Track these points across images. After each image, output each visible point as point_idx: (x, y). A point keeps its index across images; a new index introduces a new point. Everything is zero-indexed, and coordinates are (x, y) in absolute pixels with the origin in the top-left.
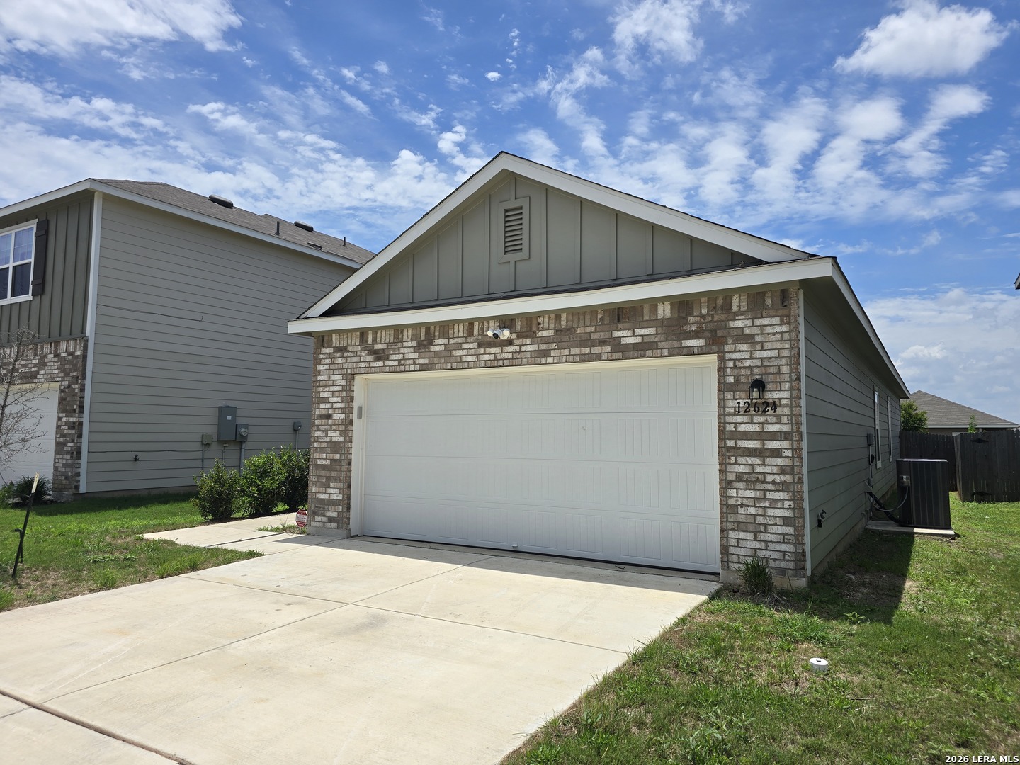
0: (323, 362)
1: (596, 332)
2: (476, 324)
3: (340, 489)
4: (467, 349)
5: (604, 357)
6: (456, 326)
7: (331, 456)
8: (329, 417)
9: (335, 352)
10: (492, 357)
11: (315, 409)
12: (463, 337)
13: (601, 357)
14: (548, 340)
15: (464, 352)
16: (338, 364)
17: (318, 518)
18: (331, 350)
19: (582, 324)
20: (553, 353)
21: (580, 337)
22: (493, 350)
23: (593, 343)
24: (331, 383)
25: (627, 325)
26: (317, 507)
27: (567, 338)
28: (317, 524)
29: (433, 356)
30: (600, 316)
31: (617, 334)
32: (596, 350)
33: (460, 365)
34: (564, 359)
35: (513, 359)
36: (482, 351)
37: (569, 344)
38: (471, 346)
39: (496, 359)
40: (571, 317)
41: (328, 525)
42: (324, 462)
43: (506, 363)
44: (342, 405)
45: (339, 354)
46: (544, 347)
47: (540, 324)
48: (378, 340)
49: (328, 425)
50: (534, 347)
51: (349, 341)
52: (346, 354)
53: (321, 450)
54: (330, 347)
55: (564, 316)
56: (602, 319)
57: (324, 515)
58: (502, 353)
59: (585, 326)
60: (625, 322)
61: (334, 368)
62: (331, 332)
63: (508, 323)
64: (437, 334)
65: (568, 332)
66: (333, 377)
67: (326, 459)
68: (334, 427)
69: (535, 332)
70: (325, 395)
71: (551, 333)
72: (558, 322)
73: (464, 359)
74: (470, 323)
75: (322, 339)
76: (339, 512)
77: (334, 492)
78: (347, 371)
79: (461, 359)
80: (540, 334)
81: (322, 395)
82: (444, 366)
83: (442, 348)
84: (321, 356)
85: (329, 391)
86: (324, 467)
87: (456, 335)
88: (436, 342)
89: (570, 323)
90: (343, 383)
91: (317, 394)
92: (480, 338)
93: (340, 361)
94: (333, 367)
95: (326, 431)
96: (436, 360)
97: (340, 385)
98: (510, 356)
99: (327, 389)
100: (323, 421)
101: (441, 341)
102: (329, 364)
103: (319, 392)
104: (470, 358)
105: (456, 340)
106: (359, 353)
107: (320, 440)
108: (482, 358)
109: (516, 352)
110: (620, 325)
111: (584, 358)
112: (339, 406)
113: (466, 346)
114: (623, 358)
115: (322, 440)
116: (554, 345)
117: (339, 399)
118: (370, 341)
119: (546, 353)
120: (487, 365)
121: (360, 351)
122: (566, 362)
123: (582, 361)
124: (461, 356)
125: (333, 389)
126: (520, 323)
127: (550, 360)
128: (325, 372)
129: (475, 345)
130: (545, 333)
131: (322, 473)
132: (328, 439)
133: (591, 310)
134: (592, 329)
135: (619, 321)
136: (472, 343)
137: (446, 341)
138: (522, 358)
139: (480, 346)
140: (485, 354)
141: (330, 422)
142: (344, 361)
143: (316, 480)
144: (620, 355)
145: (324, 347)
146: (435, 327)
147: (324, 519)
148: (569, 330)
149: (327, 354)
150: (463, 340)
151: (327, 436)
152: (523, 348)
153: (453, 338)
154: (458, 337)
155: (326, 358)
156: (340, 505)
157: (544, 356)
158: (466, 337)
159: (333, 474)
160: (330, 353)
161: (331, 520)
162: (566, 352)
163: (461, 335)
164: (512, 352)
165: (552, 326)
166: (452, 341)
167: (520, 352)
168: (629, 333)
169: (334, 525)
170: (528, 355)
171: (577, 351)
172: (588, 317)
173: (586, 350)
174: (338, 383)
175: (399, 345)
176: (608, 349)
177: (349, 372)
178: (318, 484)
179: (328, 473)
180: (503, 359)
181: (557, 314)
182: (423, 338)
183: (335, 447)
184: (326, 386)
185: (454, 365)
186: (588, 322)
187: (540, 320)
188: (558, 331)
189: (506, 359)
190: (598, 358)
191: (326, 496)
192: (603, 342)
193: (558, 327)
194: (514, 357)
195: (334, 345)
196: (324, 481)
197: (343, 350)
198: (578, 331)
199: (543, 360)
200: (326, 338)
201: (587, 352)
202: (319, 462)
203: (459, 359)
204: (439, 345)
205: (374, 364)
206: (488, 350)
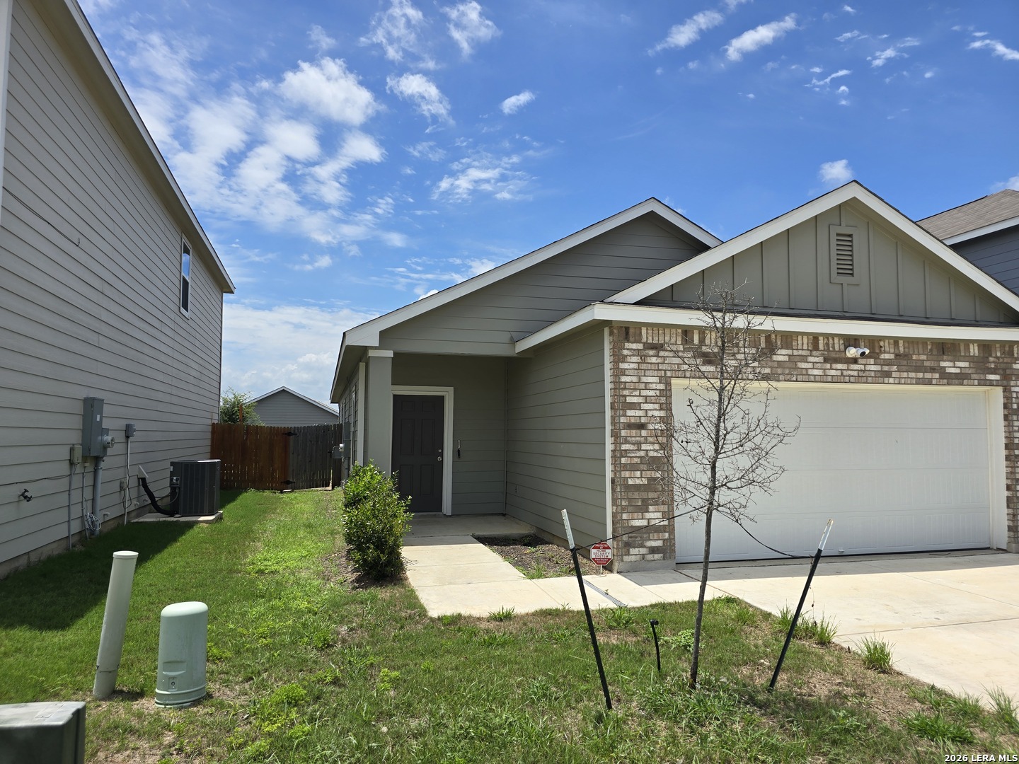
0: (629, 359)
1: (928, 360)
2: (821, 338)
3: (663, 513)
4: (813, 363)
5: (934, 382)
6: (800, 338)
7: (649, 474)
8: (642, 426)
9: (645, 348)
10: (839, 373)
11: (619, 416)
12: (808, 350)
13: (932, 382)
14: (888, 362)
15: (810, 365)
16: (651, 363)
17: (633, 551)
18: (640, 346)
19: (916, 352)
20: (894, 375)
21: (916, 363)
22: (839, 366)
23: (925, 370)
24: (642, 386)
25: (950, 358)
26: (631, 537)
27: (905, 363)
28: (633, 558)
29: (776, 366)
30: (929, 347)
31: (943, 364)
32: (928, 375)
33: (805, 378)
34: (903, 381)
35: (859, 376)
36: (828, 366)
37: (907, 368)
38: (817, 360)
39: (842, 375)
40: (906, 345)
41: (650, 557)
42: (638, 482)
43: (852, 379)
44: (662, 413)
45: (652, 352)
46: (886, 368)
47: (881, 347)
48: (707, 341)
49: (641, 436)
50: (878, 368)
51: (667, 339)
52: (662, 353)
53: (633, 467)
54: (639, 341)
55: (901, 343)
56: (931, 350)
57: (642, 546)
58: (848, 370)
59: (919, 354)
60: (948, 355)
61: (645, 368)
62: (639, 325)
63: (852, 342)
64: (779, 343)
65: (906, 358)
66: (644, 379)
67: (641, 477)
68: (650, 439)
69: (878, 354)
70: (635, 400)
71: (892, 356)
72: (896, 347)
73: (810, 372)
74: (815, 337)
75: (626, 331)
76: (664, 540)
77: (654, 516)
78: (665, 373)
79: (807, 372)
80: (882, 356)
81: (629, 400)
82: (789, 377)
83: (786, 358)
84: (625, 352)
85: (640, 396)
86: (637, 488)
87: (800, 347)
88: (780, 352)
89: (906, 350)
90: (662, 387)
91: (622, 399)
92: (826, 353)
93: (654, 360)
94: (643, 366)
95: (639, 444)
96: (779, 371)
97: (656, 389)
98: (855, 373)
99: (637, 393)
100: (634, 431)
101: (784, 352)
102: (638, 363)
103: (625, 396)
104: (816, 372)
105: (800, 352)
106: (680, 354)
107: (628, 455)
108: (829, 372)
109: (861, 370)
110: (945, 357)
111: (920, 382)
112: (656, 413)
113: (811, 359)
114: (948, 384)
115: (633, 455)
116: (895, 368)
117: (657, 406)
118: (696, 340)
119: (888, 374)
120: (834, 381)
121: (684, 351)
122: (905, 384)
123: (917, 384)
124: (807, 369)
125: (644, 393)
126: (863, 344)
127: (891, 380)
128: (631, 372)
129: (821, 359)
130: (887, 356)
131: (636, 495)
132: (642, 454)
133: (924, 341)
134: (923, 357)
135: (943, 353)
136: (818, 357)
137: (790, 352)
138: (867, 377)
139: (826, 360)
140: (831, 369)
141: (644, 433)
142: (659, 360)
143: (627, 503)
144: (945, 381)
145: (628, 341)
146: (776, 336)
147: (643, 551)
148: (906, 356)
149: (634, 350)
150: (808, 353)
151: (639, 450)
152: (868, 368)
153: (797, 349)
154: (803, 350)
155: (633, 355)
156: (665, 532)
157: (887, 377)
158: (811, 351)
159: (652, 495)
160: (638, 350)
161: (653, 550)
162: (905, 375)
163: (805, 347)
164: (858, 370)
165: (892, 350)
166: (796, 353)
167: (865, 371)
168: (950, 364)
169: (657, 556)
170: (873, 374)
171: (912, 375)
172: (920, 346)
173: (920, 375)
174: (654, 386)
175: (736, 350)
176: (937, 376)
177: (669, 374)
178: (630, 509)
179: (644, 495)
180: (850, 376)
181: (896, 340)
182: (763, 345)
183: (653, 463)
184: (635, 389)
185: (800, 378)
186: (921, 352)
187: (882, 343)
188: (897, 355)
189: (852, 376)
190: (929, 382)
191: (644, 523)
192: (933, 370)
193: (897, 352)
194: (860, 375)
195: (644, 340)
196: (640, 504)
197: (658, 347)
198: (914, 357)
199: (886, 380)
200: (631, 331)
201: (921, 377)
202: (630, 482)
203: (804, 372)
204: (782, 355)
205: (703, 368)
206: (835, 366)
